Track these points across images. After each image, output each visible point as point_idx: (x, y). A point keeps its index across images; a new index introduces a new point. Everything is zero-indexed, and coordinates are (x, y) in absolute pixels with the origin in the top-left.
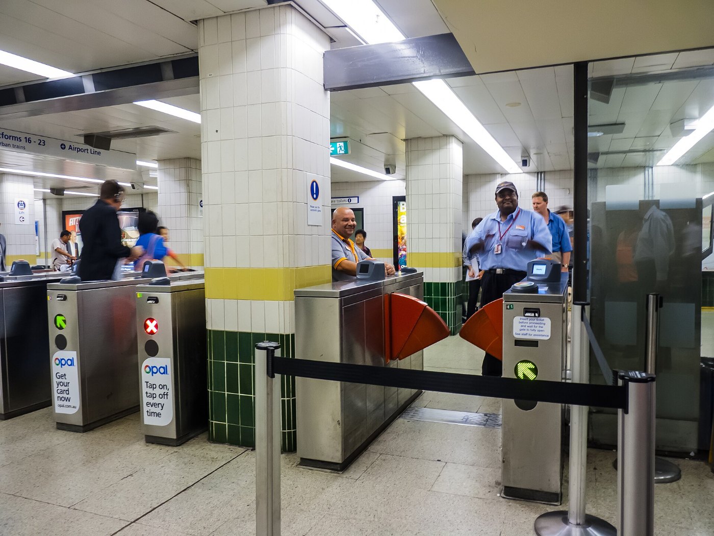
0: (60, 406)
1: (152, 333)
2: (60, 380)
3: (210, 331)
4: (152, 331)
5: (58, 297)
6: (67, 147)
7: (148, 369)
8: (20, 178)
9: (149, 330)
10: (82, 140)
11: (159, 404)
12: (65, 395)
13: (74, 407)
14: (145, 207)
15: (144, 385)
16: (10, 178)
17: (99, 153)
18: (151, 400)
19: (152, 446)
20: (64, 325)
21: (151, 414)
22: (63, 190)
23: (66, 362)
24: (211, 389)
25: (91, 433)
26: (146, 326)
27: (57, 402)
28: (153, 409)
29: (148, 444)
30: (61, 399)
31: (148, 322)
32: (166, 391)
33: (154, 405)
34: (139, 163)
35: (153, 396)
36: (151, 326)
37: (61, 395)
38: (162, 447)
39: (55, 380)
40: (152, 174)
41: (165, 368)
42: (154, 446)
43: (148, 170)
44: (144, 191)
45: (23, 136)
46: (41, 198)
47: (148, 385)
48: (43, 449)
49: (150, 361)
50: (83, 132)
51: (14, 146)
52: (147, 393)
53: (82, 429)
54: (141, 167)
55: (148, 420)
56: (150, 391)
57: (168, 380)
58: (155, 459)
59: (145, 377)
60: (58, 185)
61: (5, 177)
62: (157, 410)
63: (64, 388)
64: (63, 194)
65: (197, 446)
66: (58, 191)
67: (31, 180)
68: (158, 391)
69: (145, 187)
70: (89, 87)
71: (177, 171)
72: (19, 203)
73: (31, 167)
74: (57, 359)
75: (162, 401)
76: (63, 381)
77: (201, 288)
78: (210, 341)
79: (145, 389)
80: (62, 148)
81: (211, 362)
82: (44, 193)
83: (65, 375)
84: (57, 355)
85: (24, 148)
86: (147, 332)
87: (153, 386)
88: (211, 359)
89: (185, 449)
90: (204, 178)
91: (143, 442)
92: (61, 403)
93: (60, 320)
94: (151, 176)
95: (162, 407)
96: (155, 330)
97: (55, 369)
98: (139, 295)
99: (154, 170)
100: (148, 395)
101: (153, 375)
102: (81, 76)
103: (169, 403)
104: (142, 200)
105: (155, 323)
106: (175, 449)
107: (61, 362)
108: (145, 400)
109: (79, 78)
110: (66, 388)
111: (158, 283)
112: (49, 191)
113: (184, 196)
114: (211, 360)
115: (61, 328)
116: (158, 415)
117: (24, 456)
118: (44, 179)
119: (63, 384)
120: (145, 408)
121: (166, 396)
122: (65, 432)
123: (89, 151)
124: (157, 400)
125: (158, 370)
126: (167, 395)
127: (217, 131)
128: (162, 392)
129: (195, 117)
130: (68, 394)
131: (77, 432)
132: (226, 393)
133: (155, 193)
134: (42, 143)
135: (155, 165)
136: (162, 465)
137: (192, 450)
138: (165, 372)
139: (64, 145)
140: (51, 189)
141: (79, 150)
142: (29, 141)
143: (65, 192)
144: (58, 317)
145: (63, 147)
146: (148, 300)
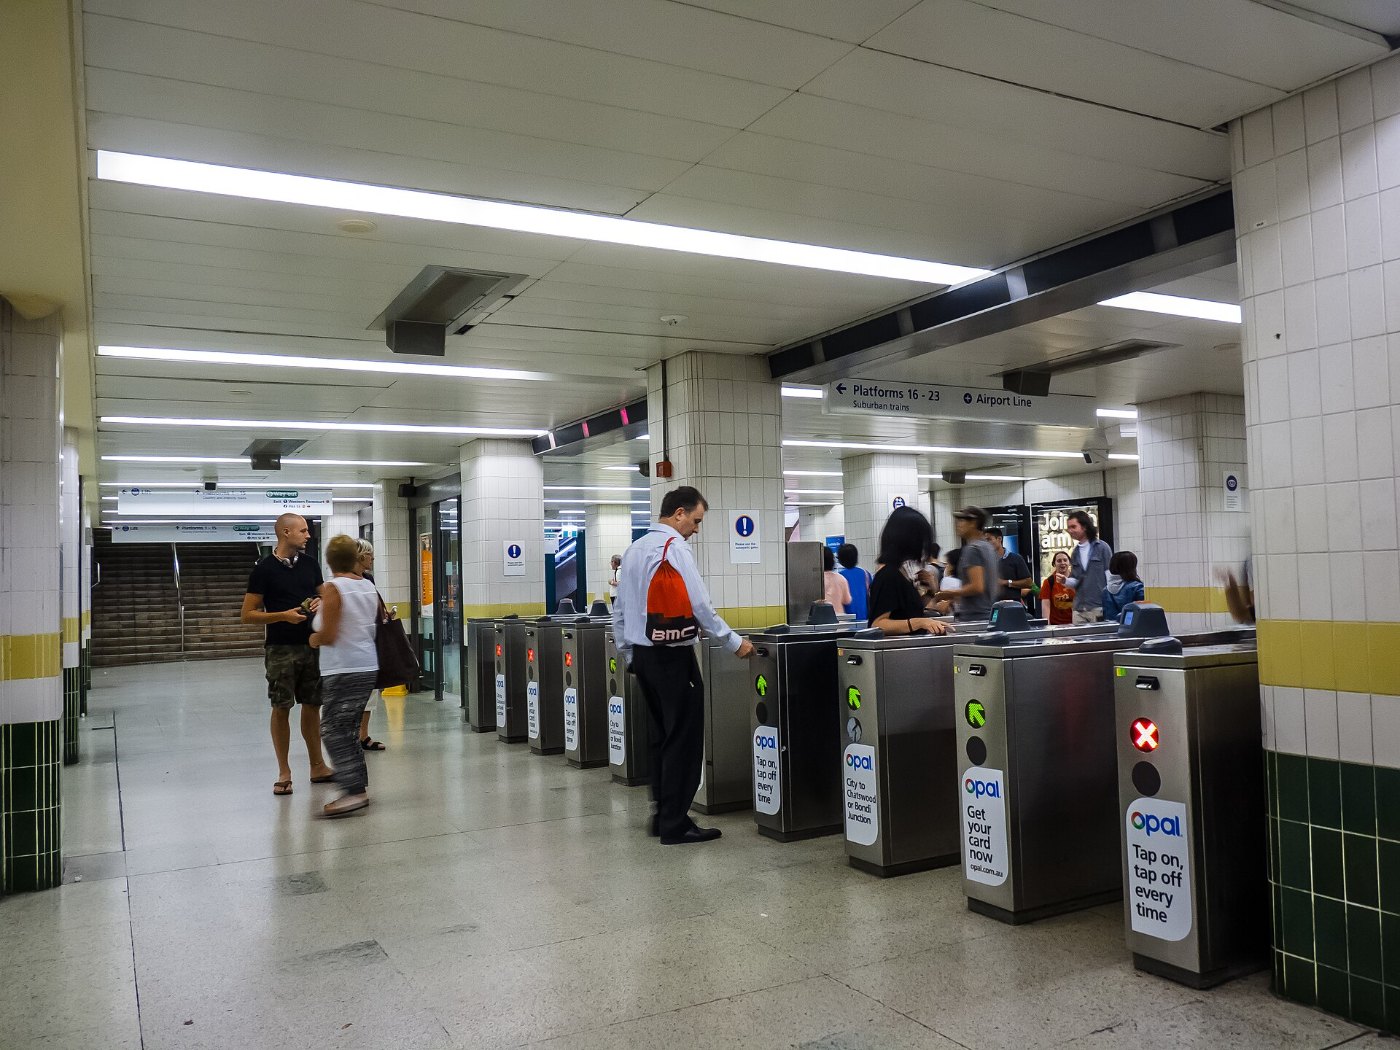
0: (975, 868)
1: (1147, 747)
2: (974, 820)
3: (1272, 754)
4: (1146, 744)
5: (971, 669)
6: (975, 399)
7: (1138, 821)
8: (897, 459)
9: (1140, 742)
10: (1000, 382)
11: (1161, 894)
12: (982, 849)
13: (998, 874)
14: (1109, 496)
15: (1131, 851)
16: (882, 459)
17: (1029, 403)
18: (1144, 883)
19: (1147, 980)
20: (981, 721)
21: (1145, 912)
22: (962, 473)
23: (985, 789)
24: (1277, 880)
25: (1028, 927)
26: (1135, 735)
27: (969, 861)
28: (1149, 903)
29: (1139, 973)
30: (976, 855)
31: (1139, 726)
32: (1178, 870)
33: (1152, 894)
34: (1101, 413)
35: (1149, 876)
36: (1146, 735)
37: (977, 849)
38: (1171, 985)
39: (966, 820)
40: (1126, 433)
41: (1175, 823)
42: (1152, 979)
43: (1117, 424)
44: (1108, 465)
45: (905, 389)
46: (927, 489)
47: (1140, 853)
48: (948, 941)
49: (1142, 805)
50: (1001, 370)
51: (892, 407)
52: (1136, 868)
53: (1012, 916)
54: (1103, 420)
55: (1140, 924)
56: (1144, 864)
57: (1180, 846)
58: (1156, 1007)
59: (1133, 835)
60: (956, 466)
61: (876, 459)
62: (1160, 906)
63: (980, 835)
64: (963, 481)
65: (1247, 999)
66: (954, 476)
67: (913, 461)
68: (1159, 868)
69: (1111, 456)
70: (1018, 289)
71: (1177, 422)
72: (895, 501)
73: (913, 439)
74: (969, 781)
75: (1169, 889)
76: (981, 822)
77: (1252, 662)
78: (1273, 775)
79: (1133, 860)
80: (965, 400)
81: (1274, 821)
82: (932, 481)
83: (983, 812)
84: (971, 773)
85: (906, 408)
86: (1137, 745)
87: (1149, 856)
88: (1274, 813)
89: (1221, 1001)
90: (1252, 435)
91: (1129, 966)
92: (977, 863)
93: (974, 709)
94: (1123, 435)
95: (1169, 902)
96: (1153, 744)
97: (967, 799)
98: (1119, 671)
99: (1129, 423)
100: (1139, 872)
101: (1148, 834)
102: (1004, 273)
103: (1184, 896)
104: (1104, 483)
105: (1152, 728)
106: (1198, 995)
107: (976, 788)
108: (1134, 882)
109: (1000, 277)
110: (985, 836)
111: (1156, 649)
112: (941, 476)
113: (1192, 470)
114: (1276, 817)
115: (976, 725)
116: (1161, 916)
117: (918, 949)
118: (931, 456)
119: (980, 828)
120: (1134, 899)
121: (1176, 880)
122: (984, 918)
123: (1011, 401)
124: (1158, 886)
125: (1160, 825)
126: (1179, 878)
127: (1278, 336)
128: (1169, 869)
129: (1227, 313)
130: (989, 848)
131: (1004, 922)
132: (1313, 894)
133: (1133, 468)
134: (934, 397)
135: (1132, 414)
136: (1172, 1023)
137: (1236, 1006)
138: (1175, 831)
139: (970, 396)
140: (943, 473)
141: (993, 401)
142: (914, 394)
143: (967, 477)
144: (971, 705)
145: (968, 399)
146: (1139, 682)
